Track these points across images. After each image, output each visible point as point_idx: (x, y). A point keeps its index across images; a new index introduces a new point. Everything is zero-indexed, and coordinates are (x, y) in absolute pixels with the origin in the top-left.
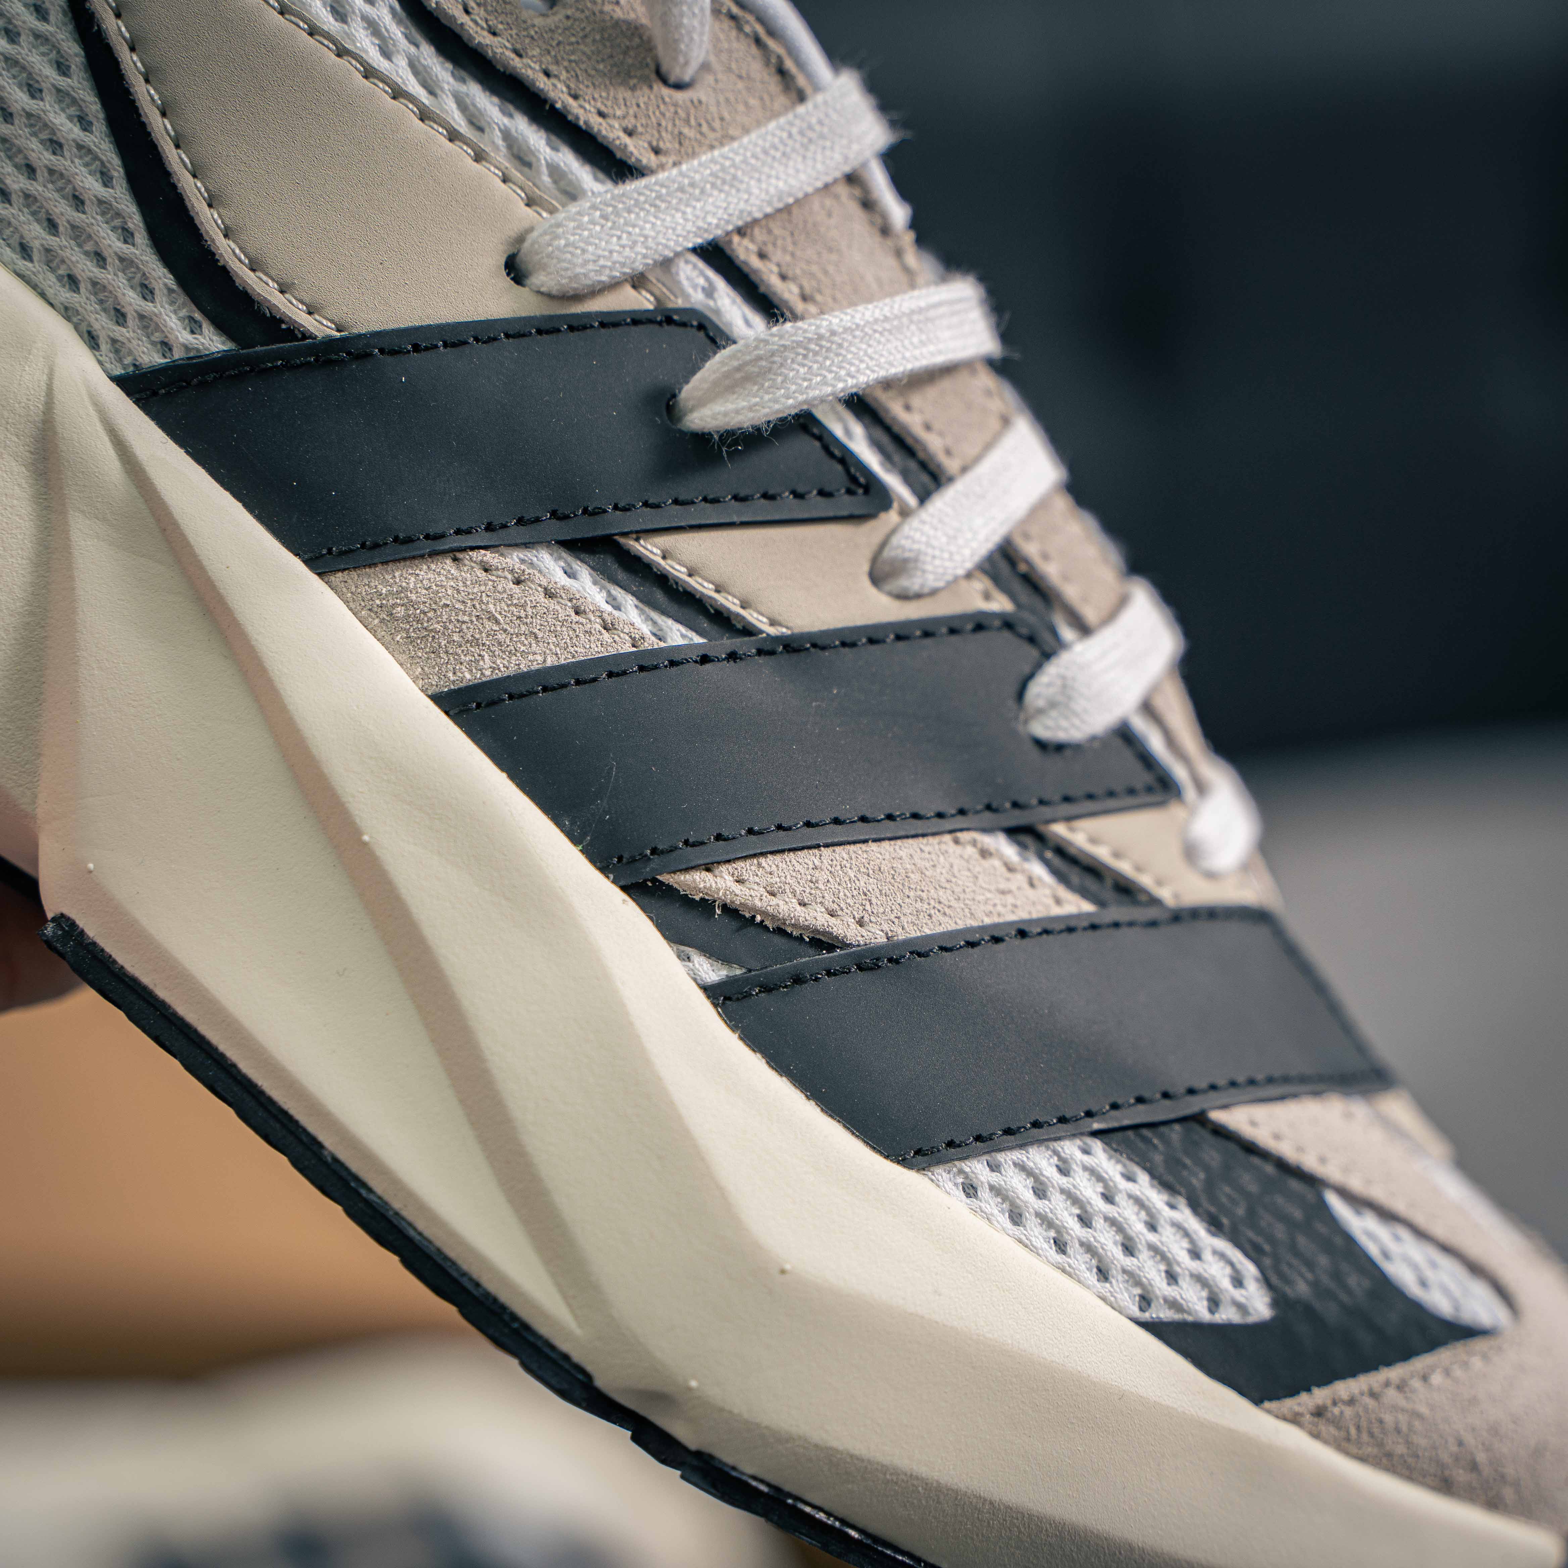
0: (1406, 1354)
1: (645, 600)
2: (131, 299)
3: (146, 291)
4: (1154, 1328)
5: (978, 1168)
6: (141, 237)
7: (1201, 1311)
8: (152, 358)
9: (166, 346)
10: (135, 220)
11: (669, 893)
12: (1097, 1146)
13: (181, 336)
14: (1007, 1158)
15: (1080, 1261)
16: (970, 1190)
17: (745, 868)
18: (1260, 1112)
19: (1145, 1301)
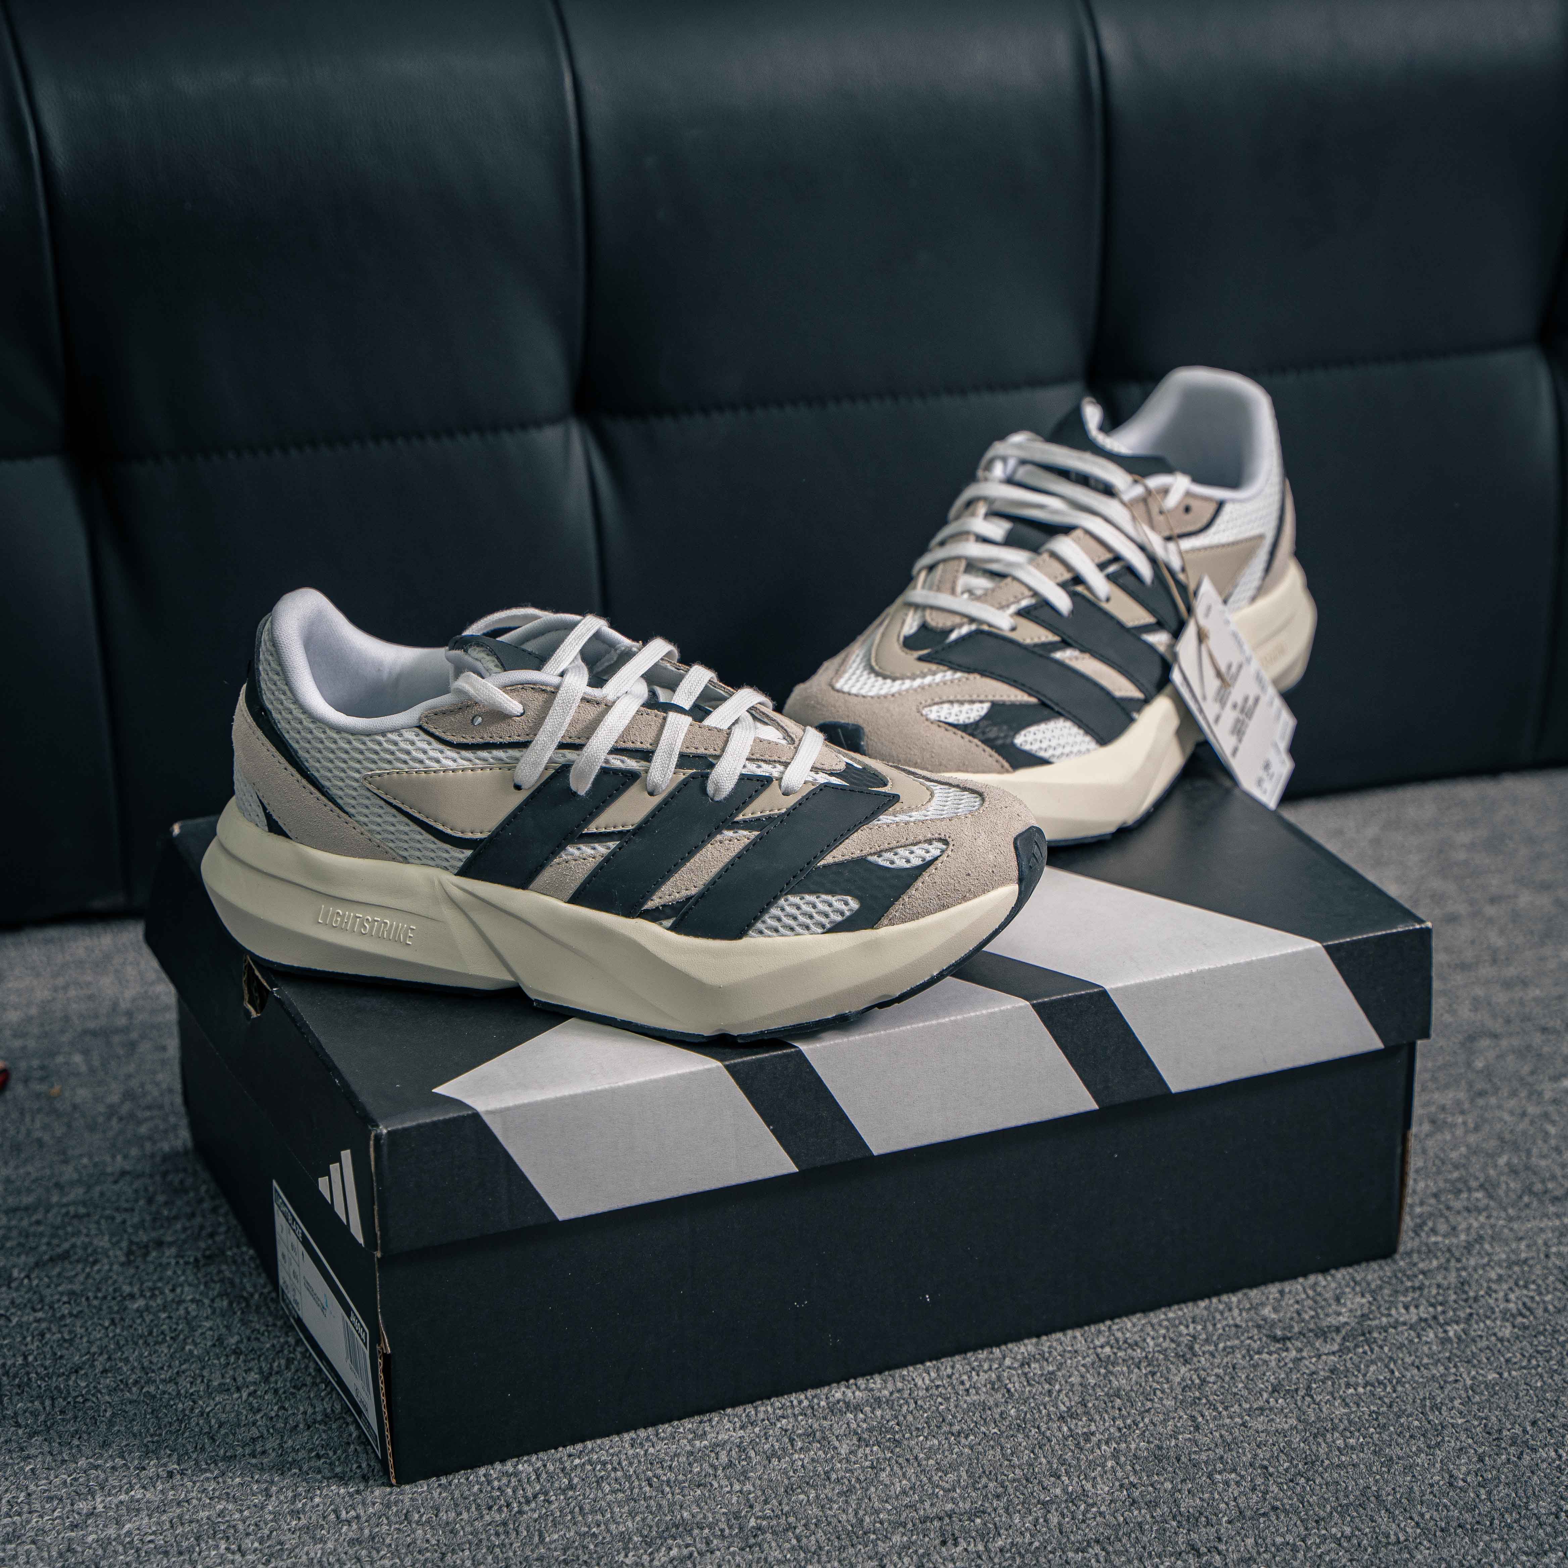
0: (908, 886)
1: (599, 842)
2: (446, 855)
3: (447, 852)
4: (830, 931)
5: (759, 925)
6: (436, 841)
7: (839, 918)
8: (461, 864)
9: (460, 860)
10: (433, 839)
11: (647, 911)
12: (789, 897)
13: (461, 856)
14: (766, 917)
15: (798, 929)
16: (761, 932)
17: (659, 894)
18: (834, 853)
19: (823, 926)
